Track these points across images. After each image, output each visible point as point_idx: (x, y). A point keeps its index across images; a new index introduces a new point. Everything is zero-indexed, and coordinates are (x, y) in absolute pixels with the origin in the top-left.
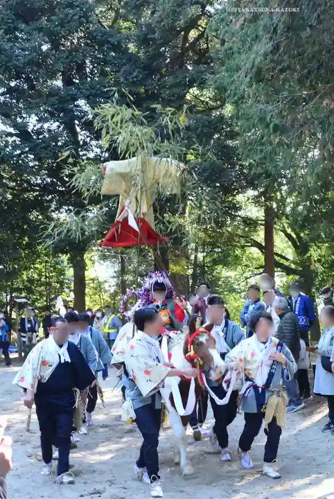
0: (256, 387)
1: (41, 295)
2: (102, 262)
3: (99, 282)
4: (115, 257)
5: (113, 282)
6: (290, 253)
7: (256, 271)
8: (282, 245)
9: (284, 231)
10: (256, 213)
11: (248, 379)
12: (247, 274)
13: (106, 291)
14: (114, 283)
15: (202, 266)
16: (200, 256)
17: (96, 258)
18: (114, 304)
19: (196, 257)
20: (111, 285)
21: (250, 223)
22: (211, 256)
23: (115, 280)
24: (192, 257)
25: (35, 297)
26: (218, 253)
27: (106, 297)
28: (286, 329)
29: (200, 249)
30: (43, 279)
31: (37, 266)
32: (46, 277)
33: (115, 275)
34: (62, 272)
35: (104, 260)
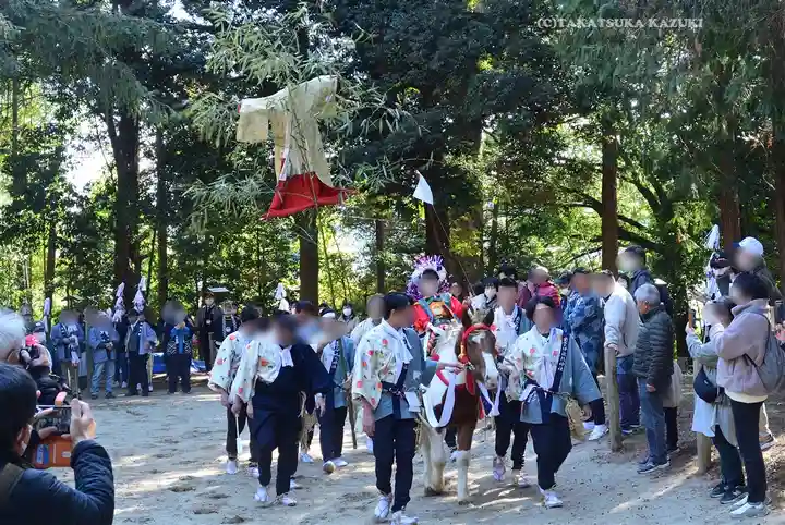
0: (540, 392)
1: (250, 281)
2: (346, 229)
3: (342, 261)
4: (367, 222)
5: (364, 262)
6: (646, 217)
7: (593, 246)
8: (632, 204)
9: (637, 183)
10: (592, 153)
11: (530, 381)
12: (578, 251)
13: (352, 276)
14: (364, 264)
15: (504, 238)
16: (502, 220)
17: (337, 223)
18: (366, 296)
19: (495, 223)
20: (360, 267)
21: (581, 170)
22: (519, 221)
23: (368, 258)
24: (490, 223)
25: (241, 284)
26: (530, 215)
27: (352, 283)
28: (655, 340)
29: (501, 209)
30: (254, 257)
31: (246, 235)
32: (259, 253)
33: (367, 249)
34: (283, 246)
35: (349, 226)
